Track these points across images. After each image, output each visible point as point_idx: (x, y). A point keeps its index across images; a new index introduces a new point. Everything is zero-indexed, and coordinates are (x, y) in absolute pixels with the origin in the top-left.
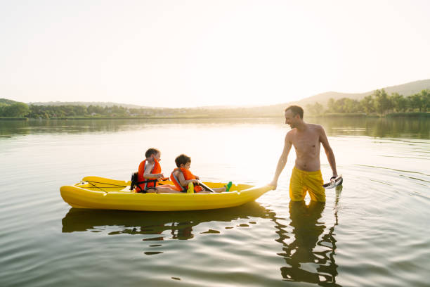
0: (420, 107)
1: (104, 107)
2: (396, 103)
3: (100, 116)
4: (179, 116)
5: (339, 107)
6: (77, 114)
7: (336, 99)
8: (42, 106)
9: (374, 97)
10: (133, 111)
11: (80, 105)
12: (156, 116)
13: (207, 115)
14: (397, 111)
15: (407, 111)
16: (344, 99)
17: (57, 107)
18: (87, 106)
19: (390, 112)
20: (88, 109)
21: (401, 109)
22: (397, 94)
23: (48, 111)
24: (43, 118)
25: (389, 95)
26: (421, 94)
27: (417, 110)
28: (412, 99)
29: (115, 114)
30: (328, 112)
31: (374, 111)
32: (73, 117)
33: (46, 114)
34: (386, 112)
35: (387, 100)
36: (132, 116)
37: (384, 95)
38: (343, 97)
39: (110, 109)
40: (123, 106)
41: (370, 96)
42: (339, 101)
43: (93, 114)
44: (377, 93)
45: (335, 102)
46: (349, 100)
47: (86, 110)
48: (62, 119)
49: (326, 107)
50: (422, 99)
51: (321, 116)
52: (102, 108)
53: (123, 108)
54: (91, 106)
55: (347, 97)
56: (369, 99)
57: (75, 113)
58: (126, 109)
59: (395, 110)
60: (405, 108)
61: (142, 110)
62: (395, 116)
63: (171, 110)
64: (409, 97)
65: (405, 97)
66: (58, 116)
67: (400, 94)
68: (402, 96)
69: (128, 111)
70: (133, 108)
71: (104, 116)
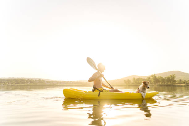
0: (170, 82)
1: (35, 80)
2: (160, 80)
3: (32, 84)
4: (69, 85)
5: (138, 82)
6: (21, 83)
7: (136, 78)
8: (4, 79)
9: (151, 78)
10: (48, 82)
11: (23, 79)
12: (58, 84)
13: (81, 84)
14: (161, 83)
15: (166, 84)
16: (139, 78)
17: (12, 80)
18: (27, 80)
19: (159, 84)
20: (27, 81)
21: (163, 83)
22: (160, 76)
23: (7, 82)
24: (3, 85)
25: (157, 77)
26: (170, 77)
27: (169, 83)
28: (167, 79)
29: (40, 83)
30: (133, 83)
31: (152, 83)
32: (19, 84)
33: (6, 83)
34: (157, 84)
35: (157, 79)
36: (47, 84)
37: (155, 77)
38: (139, 77)
39: (37, 81)
40: (43, 80)
41: (150, 77)
42: (137, 79)
43: (29, 83)
44: (152, 76)
45: (136, 79)
46: (141, 79)
47: (26, 82)
48: (13, 85)
49: (132, 81)
50: (170, 78)
51: (130, 85)
52: (34, 80)
53: (43, 81)
54: (29, 79)
55: (141, 77)
56: (149, 78)
57: (20, 82)
58: (45, 81)
59: (160, 83)
60: (165, 82)
61: (52, 82)
62: (161, 86)
63: (65, 82)
64: (165, 78)
65: (164, 77)
66: (11, 84)
67: (162, 76)
68: (162, 77)
69: (45, 82)
70: (48, 81)
71: (34, 84)
